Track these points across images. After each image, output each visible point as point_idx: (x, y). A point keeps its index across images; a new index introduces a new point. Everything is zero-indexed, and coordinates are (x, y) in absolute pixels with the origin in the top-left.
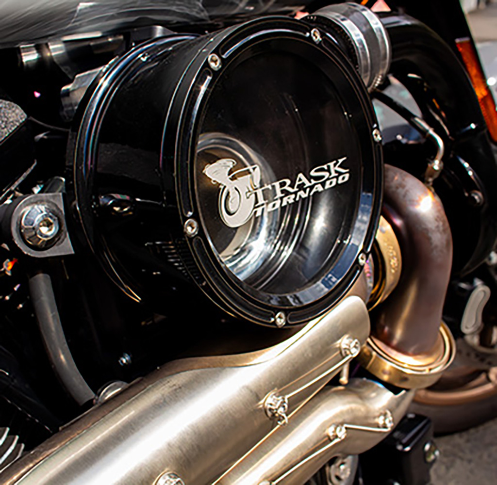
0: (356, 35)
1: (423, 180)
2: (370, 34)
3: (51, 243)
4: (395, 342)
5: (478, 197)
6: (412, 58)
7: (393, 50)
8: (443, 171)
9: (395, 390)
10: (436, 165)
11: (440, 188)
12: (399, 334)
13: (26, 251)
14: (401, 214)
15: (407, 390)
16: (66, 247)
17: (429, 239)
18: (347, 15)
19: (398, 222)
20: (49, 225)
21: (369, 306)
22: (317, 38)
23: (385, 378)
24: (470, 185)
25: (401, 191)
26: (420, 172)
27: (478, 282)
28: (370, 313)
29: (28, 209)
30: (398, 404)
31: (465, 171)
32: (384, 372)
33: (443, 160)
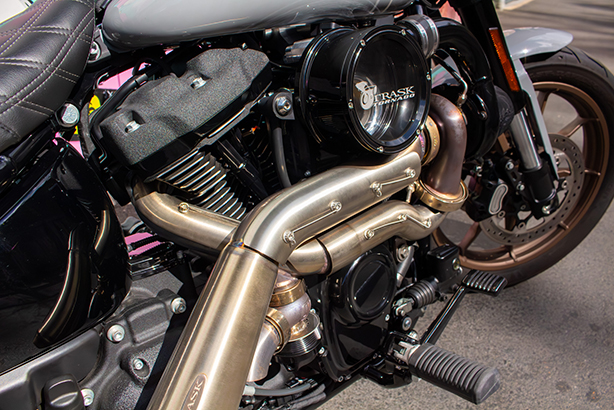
0: (422, 30)
1: (456, 105)
2: (429, 30)
3: (287, 113)
4: (436, 187)
5: (484, 115)
6: (450, 41)
7: (440, 38)
8: (467, 101)
9: (435, 211)
10: (464, 97)
11: (465, 109)
12: (438, 182)
13: (277, 116)
14: (443, 120)
15: (442, 212)
16: (291, 116)
17: (454, 131)
18: (419, 21)
19: (441, 125)
20: (287, 106)
21: (423, 162)
22: (404, 34)
23: (430, 205)
24: (481, 109)
25: (442, 107)
26: (454, 100)
27: (500, 181)
28: (423, 168)
29: (278, 99)
30: (436, 219)
31: (479, 103)
32: (431, 201)
33: (467, 94)
